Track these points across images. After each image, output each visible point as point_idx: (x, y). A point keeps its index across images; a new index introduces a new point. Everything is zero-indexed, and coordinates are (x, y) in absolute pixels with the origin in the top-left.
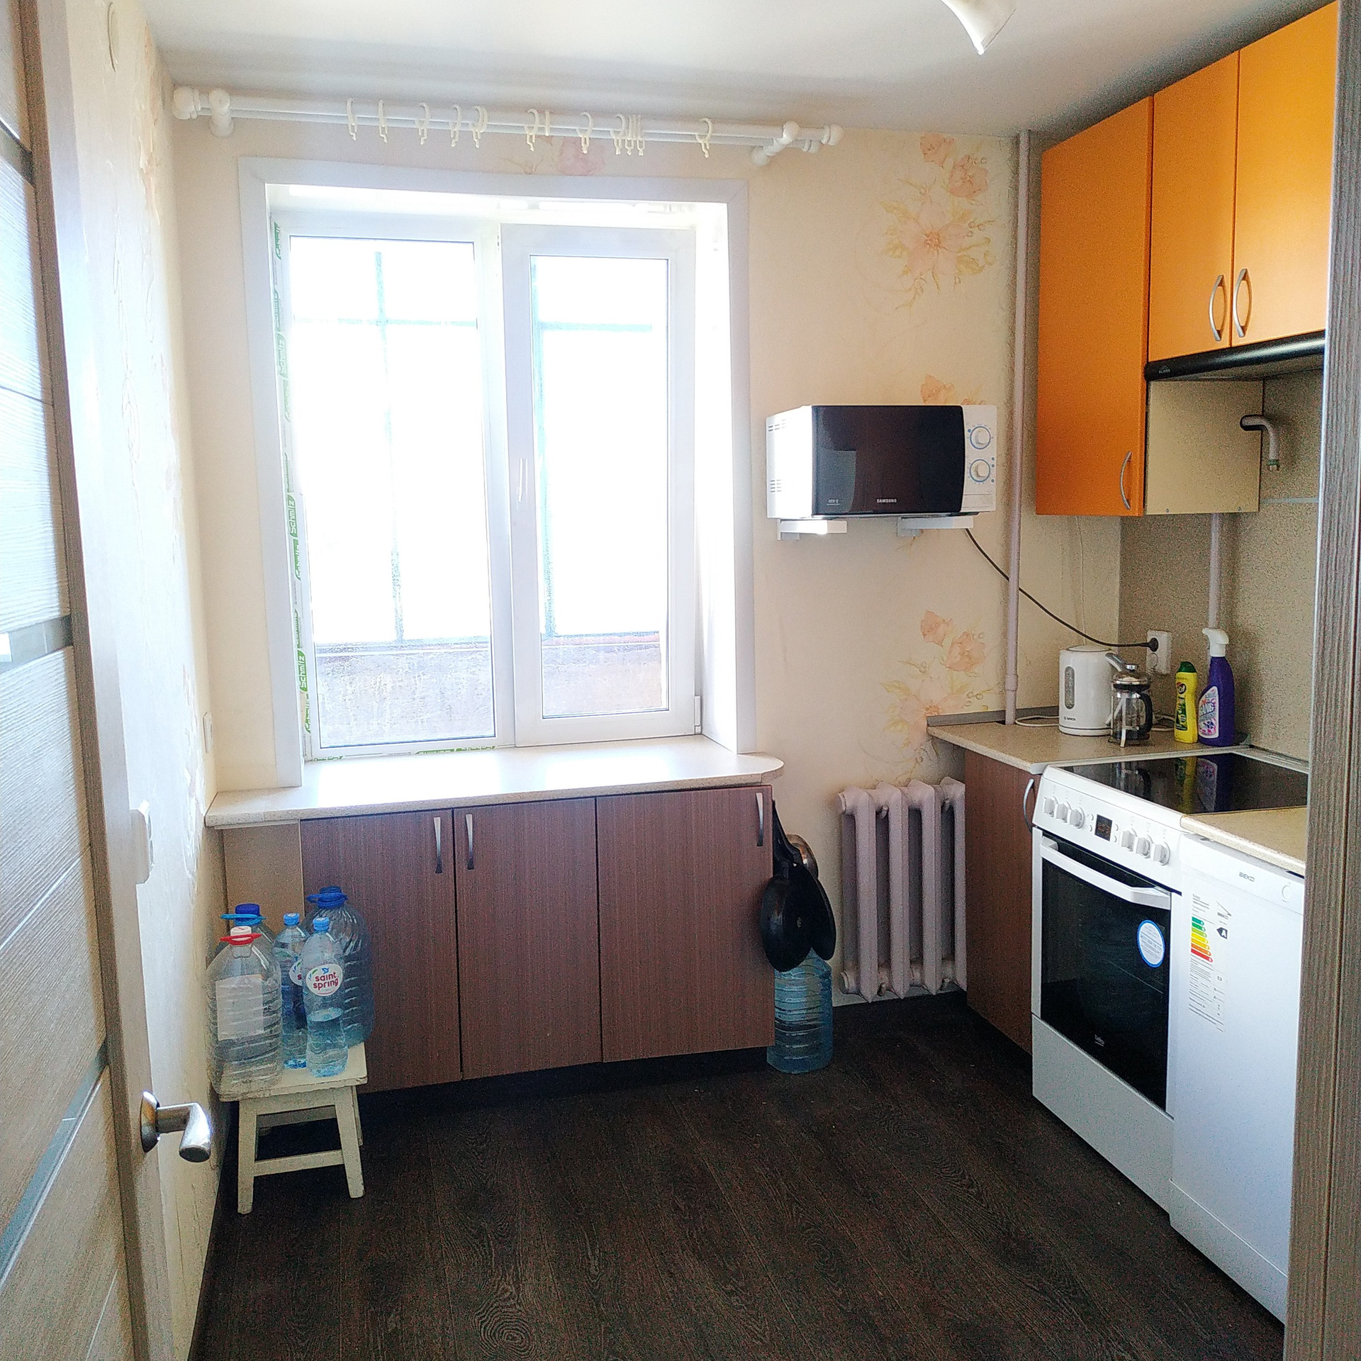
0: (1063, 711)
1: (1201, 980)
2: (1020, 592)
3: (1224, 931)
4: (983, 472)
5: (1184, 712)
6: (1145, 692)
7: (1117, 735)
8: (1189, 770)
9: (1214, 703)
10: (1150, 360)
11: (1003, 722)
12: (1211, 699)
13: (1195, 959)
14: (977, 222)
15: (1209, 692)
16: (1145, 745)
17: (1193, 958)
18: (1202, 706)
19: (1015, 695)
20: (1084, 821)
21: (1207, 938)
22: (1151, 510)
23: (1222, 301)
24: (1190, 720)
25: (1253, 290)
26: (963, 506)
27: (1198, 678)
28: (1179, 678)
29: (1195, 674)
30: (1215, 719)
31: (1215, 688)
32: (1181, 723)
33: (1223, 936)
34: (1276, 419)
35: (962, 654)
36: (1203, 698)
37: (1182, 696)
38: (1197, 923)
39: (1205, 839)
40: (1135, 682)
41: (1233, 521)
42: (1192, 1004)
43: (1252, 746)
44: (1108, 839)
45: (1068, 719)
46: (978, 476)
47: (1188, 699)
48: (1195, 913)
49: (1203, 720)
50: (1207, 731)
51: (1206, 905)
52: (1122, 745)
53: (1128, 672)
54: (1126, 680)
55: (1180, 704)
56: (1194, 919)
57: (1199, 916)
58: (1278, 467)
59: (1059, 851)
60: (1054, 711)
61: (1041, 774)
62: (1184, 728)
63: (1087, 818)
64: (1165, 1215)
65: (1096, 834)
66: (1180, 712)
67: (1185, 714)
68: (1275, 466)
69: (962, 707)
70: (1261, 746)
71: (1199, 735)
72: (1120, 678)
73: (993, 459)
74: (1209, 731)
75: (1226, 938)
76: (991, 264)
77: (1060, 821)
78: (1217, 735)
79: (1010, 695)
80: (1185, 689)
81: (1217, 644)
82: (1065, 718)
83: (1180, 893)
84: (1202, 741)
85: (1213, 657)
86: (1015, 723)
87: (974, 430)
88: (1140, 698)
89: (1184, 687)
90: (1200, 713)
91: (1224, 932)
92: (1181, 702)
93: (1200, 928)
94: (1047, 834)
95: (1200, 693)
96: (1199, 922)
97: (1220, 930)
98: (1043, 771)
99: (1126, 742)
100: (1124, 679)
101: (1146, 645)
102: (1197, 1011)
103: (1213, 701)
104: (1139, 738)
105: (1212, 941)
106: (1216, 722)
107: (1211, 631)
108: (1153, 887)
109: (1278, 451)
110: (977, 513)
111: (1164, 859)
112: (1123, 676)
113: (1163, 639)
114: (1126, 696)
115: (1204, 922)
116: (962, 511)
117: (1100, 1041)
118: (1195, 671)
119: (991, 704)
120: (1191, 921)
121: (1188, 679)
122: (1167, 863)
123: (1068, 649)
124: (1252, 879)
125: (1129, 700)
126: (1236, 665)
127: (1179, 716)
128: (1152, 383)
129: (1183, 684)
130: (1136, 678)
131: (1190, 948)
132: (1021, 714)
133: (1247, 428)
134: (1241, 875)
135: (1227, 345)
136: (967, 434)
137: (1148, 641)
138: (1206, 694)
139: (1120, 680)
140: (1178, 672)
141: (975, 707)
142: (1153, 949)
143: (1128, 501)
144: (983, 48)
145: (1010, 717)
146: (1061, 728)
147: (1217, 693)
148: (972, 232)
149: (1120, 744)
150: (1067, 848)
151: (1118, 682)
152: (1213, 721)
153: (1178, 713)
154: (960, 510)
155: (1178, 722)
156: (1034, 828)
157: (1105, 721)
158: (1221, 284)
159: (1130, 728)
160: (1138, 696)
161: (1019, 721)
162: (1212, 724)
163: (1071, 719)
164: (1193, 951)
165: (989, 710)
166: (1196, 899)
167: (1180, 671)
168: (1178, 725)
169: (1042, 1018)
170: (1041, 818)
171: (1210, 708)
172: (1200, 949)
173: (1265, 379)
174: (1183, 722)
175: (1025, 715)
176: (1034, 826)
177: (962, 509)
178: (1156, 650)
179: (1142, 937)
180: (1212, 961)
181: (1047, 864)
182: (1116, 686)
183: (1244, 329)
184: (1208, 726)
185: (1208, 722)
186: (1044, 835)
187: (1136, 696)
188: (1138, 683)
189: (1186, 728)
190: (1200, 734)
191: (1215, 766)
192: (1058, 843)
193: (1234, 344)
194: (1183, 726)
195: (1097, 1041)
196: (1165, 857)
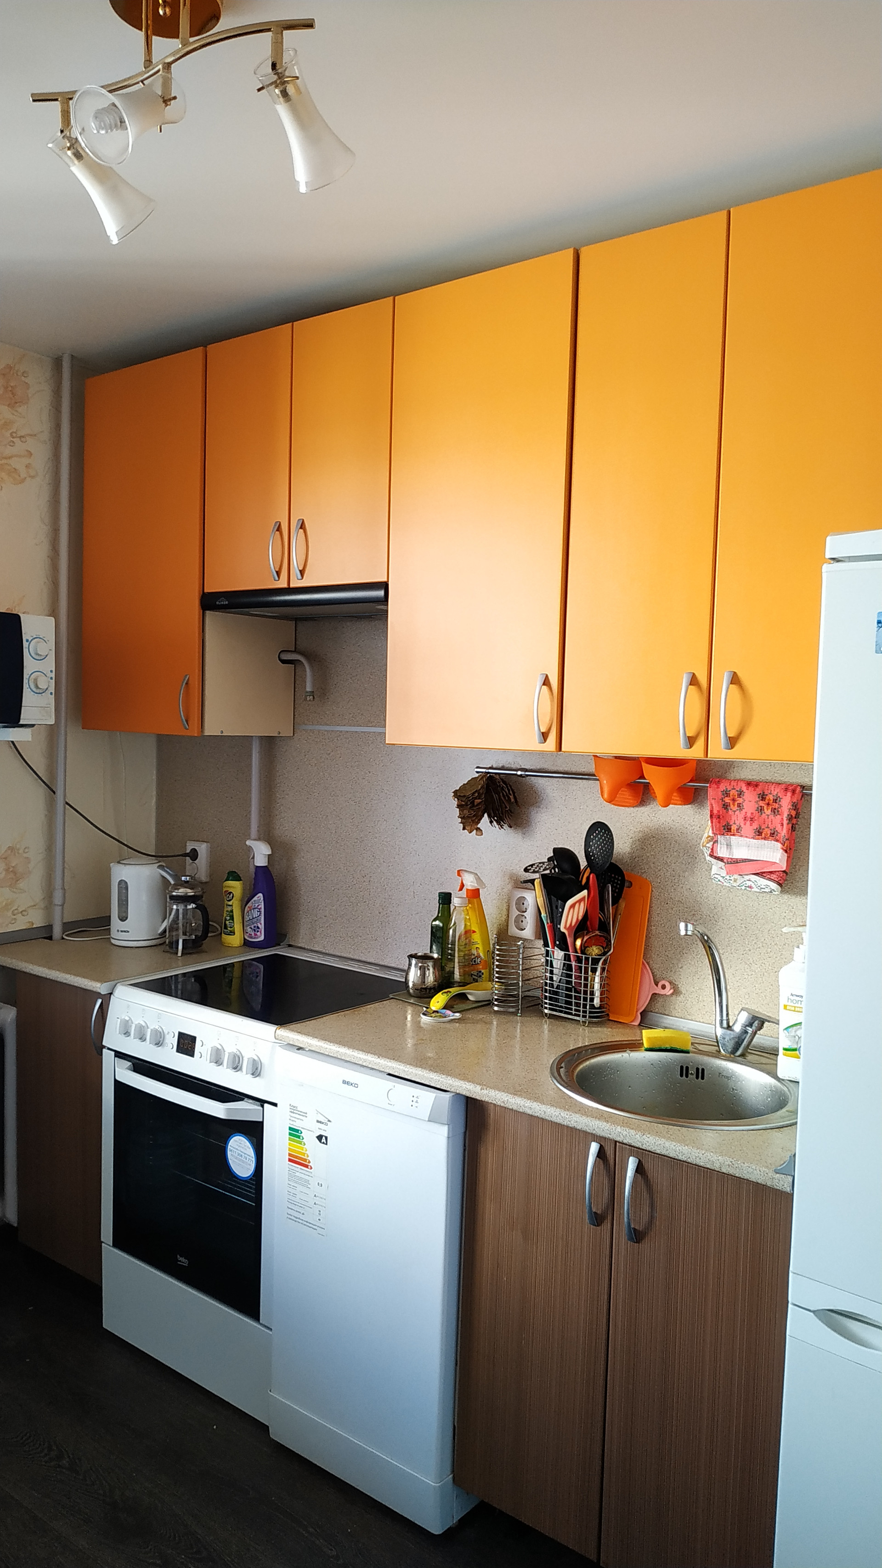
0: (116, 923)
1: (300, 1188)
2: (67, 806)
3: (324, 1138)
4: (42, 685)
5: (232, 918)
6: (199, 902)
7: (173, 945)
8: (237, 973)
9: (259, 909)
10: (206, 591)
11: (50, 938)
12: (257, 905)
13: (293, 1168)
14: (20, 433)
15: (256, 898)
16: (202, 952)
17: (290, 1167)
18: (248, 912)
19: (63, 909)
20: (163, 1040)
21: (305, 1146)
22: (207, 733)
23: (280, 546)
24: (238, 927)
25: (310, 540)
26: (22, 717)
27: (244, 885)
28: (225, 887)
29: (241, 882)
30: (261, 924)
31: (260, 895)
32: (229, 929)
33: (323, 1143)
34: (311, 657)
35: (7, 870)
36: (249, 904)
37: (230, 903)
38: (295, 1133)
39: (300, 1048)
40: (190, 892)
41: (269, 743)
42: (290, 1211)
43: (290, 946)
44: (192, 1055)
45: (122, 931)
46: (37, 687)
47: (235, 905)
48: (292, 1123)
49: (248, 925)
50: (253, 935)
51: (305, 1114)
52: (180, 954)
53: (183, 883)
54: (182, 891)
55: (227, 911)
56: (290, 1129)
57: (297, 1125)
58: (314, 698)
59: (135, 1071)
60: (105, 921)
61: (111, 994)
62: (232, 933)
63: (167, 1037)
64: (265, 1428)
65: (178, 1051)
66: (228, 918)
67: (233, 920)
68: (311, 697)
69: (7, 925)
70: (299, 945)
71: (245, 939)
72: (176, 889)
73: (51, 671)
74: (256, 935)
75: (326, 1144)
76: (32, 477)
77: (137, 1041)
78: (262, 938)
79: (58, 910)
80: (233, 897)
81: (261, 854)
82: (118, 931)
83: (275, 1105)
84: (248, 944)
85: (257, 867)
86: (63, 938)
87: (32, 640)
88: (195, 908)
89: (231, 895)
90: (247, 918)
91: (324, 1140)
92: (229, 909)
93: (299, 1137)
94: (119, 1055)
95: (246, 900)
96: (297, 1131)
97: (320, 1138)
98: (113, 991)
99: (182, 951)
100: (180, 891)
101: (186, 855)
102: (296, 1220)
103: (259, 907)
104: (194, 947)
105: (311, 1148)
106: (262, 926)
107: (252, 842)
108: (242, 1100)
109: (314, 685)
110: (33, 726)
111: (256, 1071)
112: (178, 887)
113: (203, 849)
114: (181, 907)
115: (302, 1130)
116: (21, 722)
117: (183, 1261)
118: (241, 880)
119: (37, 920)
120: (288, 1131)
121: (236, 887)
122: (259, 1075)
123: (119, 862)
124: (356, 1086)
125: (186, 911)
126: (274, 872)
127: (227, 922)
128: (208, 612)
129: (231, 892)
130: (191, 889)
131: (287, 1157)
132: (70, 927)
133: (284, 662)
134: (344, 1082)
135: (285, 586)
136: (25, 644)
137: (188, 851)
138: (252, 900)
139: (176, 891)
140: (225, 881)
141: (21, 924)
142: (243, 1162)
143: (187, 721)
144: (117, 239)
145: (57, 931)
146: (113, 941)
147: (262, 899)
148: (13, 442)
149: (177, 954)
150: (142, 1067)
151: (174, 894)
152: (259, 925)
153: (226, 920)
154: (19, 721)
155: (226, 928)
156: (104, 1050)
157: (158, 931)
158: (279, 529)
159: (185, 937)
160: (194, 906)
161: (66, 935)
162: (258, 928)
163: (125, 931)
164: (290, 1160)
165: (34, 926)
166: (293, 1109)
167: (227, 880)
168: (226, 930)
169: (115, 1245)
170: (112, 1038)
171: (255, 914)
172: (296, 1157)
173: (297, 620)
174: (231, 927)
175: (74, 928)
176: (104, 1047)
177: (21, 720)
178: (195, 860)
179: (231, 1151)
180: (311, 1168)
181: (119, 1086)
182: (172, 898)
183: (302, 572)
184: (255, 930)
185: (255, 927)
186: (115, 1056)
187: (193, 906)
188: (193, 894)
189: (234, 933)
190: (246, 937)
191: (262, 967)
192: (133, 1064)
193: (292, 585)
194: (231, 932)
195: (180, 1261)
196: (257, 1069)
